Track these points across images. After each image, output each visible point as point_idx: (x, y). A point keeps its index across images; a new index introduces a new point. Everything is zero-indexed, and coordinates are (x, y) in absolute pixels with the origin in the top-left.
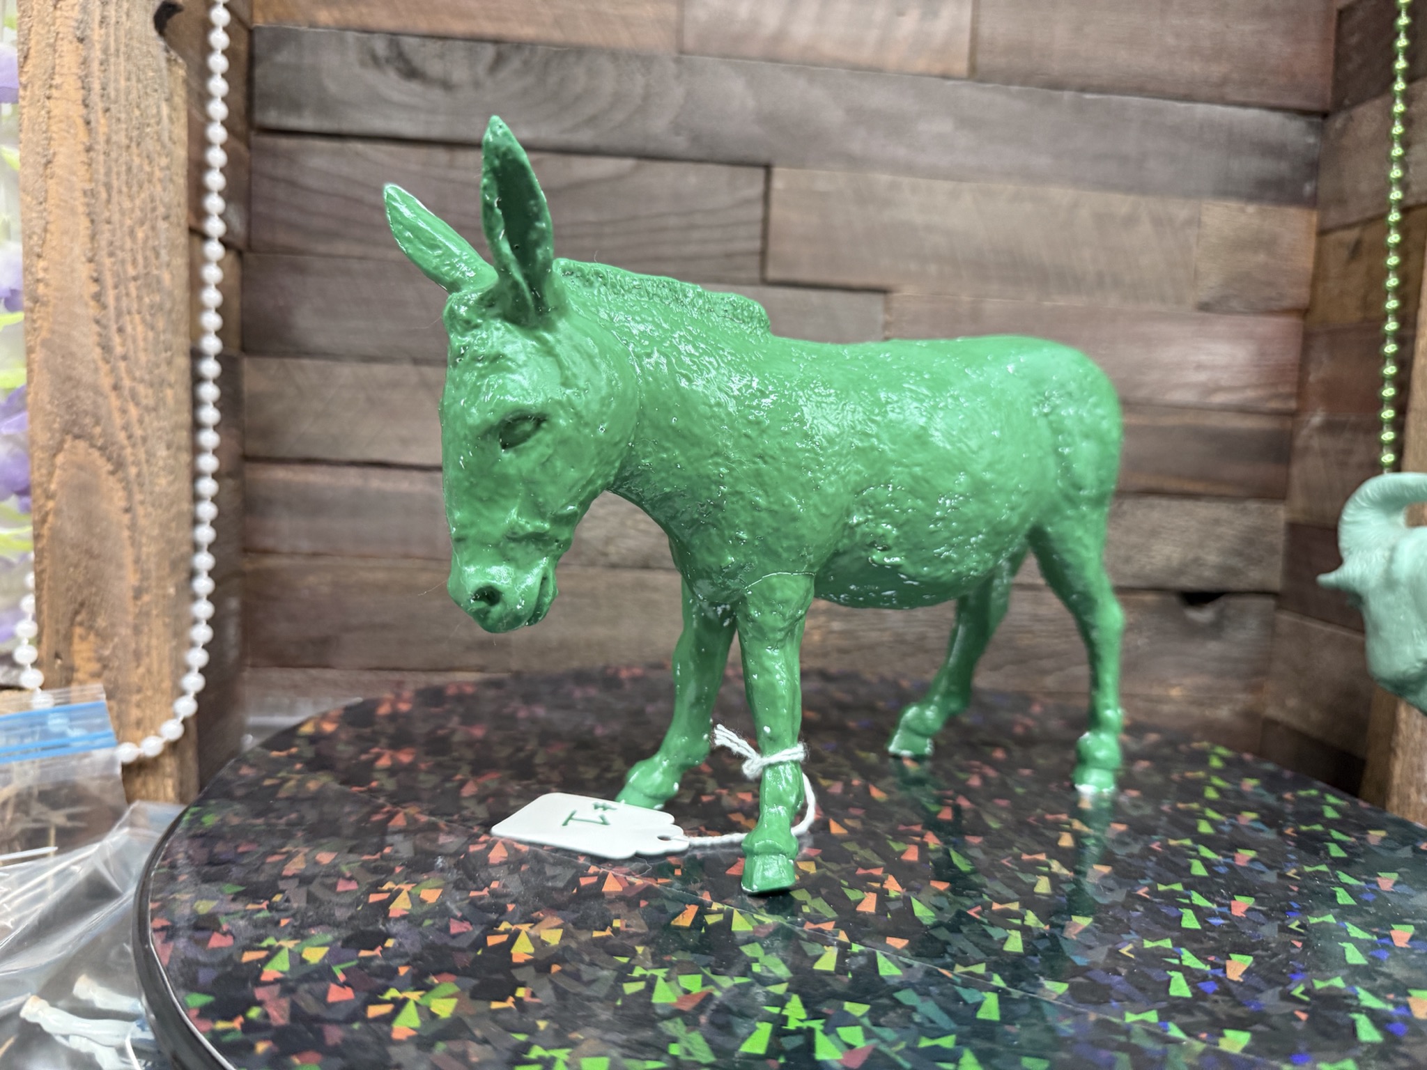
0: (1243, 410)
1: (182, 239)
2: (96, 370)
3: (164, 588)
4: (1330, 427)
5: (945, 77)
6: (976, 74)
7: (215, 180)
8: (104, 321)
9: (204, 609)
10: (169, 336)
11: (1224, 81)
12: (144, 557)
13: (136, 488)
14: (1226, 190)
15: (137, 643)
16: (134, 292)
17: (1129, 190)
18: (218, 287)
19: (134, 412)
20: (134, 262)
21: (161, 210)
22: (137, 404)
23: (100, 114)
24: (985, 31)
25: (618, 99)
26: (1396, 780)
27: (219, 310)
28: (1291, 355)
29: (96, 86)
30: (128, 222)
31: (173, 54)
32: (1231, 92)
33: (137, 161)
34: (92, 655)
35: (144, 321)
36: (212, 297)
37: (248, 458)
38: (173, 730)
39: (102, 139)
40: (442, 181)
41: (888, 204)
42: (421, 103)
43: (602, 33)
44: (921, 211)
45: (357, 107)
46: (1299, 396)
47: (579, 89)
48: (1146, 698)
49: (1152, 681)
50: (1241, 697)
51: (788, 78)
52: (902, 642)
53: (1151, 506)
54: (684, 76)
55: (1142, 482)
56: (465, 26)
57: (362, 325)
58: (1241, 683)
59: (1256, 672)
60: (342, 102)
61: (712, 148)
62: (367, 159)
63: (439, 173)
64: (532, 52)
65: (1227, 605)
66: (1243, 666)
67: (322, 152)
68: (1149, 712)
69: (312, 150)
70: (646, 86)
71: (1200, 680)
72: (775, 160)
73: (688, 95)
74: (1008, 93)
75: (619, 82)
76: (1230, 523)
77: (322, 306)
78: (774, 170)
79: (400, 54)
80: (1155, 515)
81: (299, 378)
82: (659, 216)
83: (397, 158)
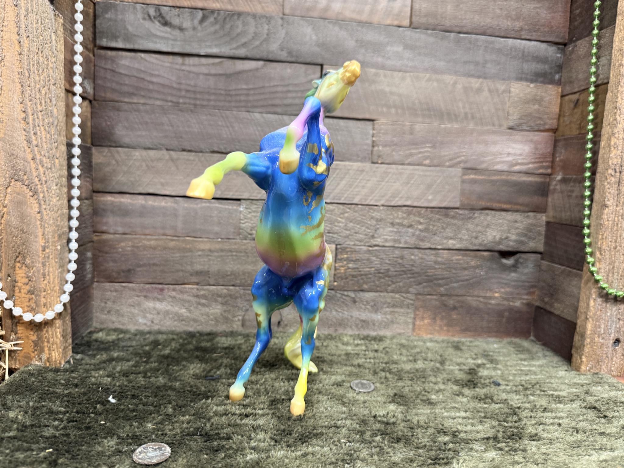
0: (527, 173)
1: (63, 94)
2: (25, 151)
3: (56, 246)
4: (564, 181)
5: (399, 27)
6: (412, 26)
7: (78, 69)
8: (28, 130)
9: (74, 256)
10: (56, 136)
11: (521, 29)
12: (46, 233)
13: (42, 203)
14: (521, 78)
15: (44, 270)
17: (479, 77)
18: (79, 115)
19: (41, 170)
20: (41, 103)
21: (52, 81)
22: (42, 166)
23: (25, 38)
24: (416, 6)
25: (256, 35)
27: (79, 126)
28: (549, 150)
29: (23, 26)
30: (38, 86)
31: (57, 12)
32: (524, 35)
33: (41, 59)
34: (24, 275)
35: (45, 129)
36: (77, 120)
37: (94, 192)
38: (59, 308)
39: (26, 49)
40: (180, 70)
41: (374, 82)
42: (169, 36)
43: (249, 5)
44: (388, 85)
45: (141, 37)
46: (552, 167)
47: (239, 30)
48: (485, 297)
49: (487, 290)
50: (525, 297)
51: (331, 26)
52: (379, 273)
53: (487, 214)
54: (285, 25)
55: (483, 204)
56: (189, 3)
57: (144, 133)
58: (525, 292)
59: (533, 287)
60: (135, 35)
61: (297, 57)
62: (146, 60)
63: (178, 67)
64: (218, 14)
65: (520, 257)
66: (527, 284)
67: (126, 57)
68: (486, 304)
69: (122, 56)
70: (268, 29)
71: (508, 290)
72: (324, 62)
73: (287, 33)
74: (427, 34)
75: (256, 27)
76: (522, 222)
77: (126, 125)
78: (325, 67)
79: (160, 14)
80: (489, 218)
81: (117, 156)
82: (274, 86)
83: (159, 60)
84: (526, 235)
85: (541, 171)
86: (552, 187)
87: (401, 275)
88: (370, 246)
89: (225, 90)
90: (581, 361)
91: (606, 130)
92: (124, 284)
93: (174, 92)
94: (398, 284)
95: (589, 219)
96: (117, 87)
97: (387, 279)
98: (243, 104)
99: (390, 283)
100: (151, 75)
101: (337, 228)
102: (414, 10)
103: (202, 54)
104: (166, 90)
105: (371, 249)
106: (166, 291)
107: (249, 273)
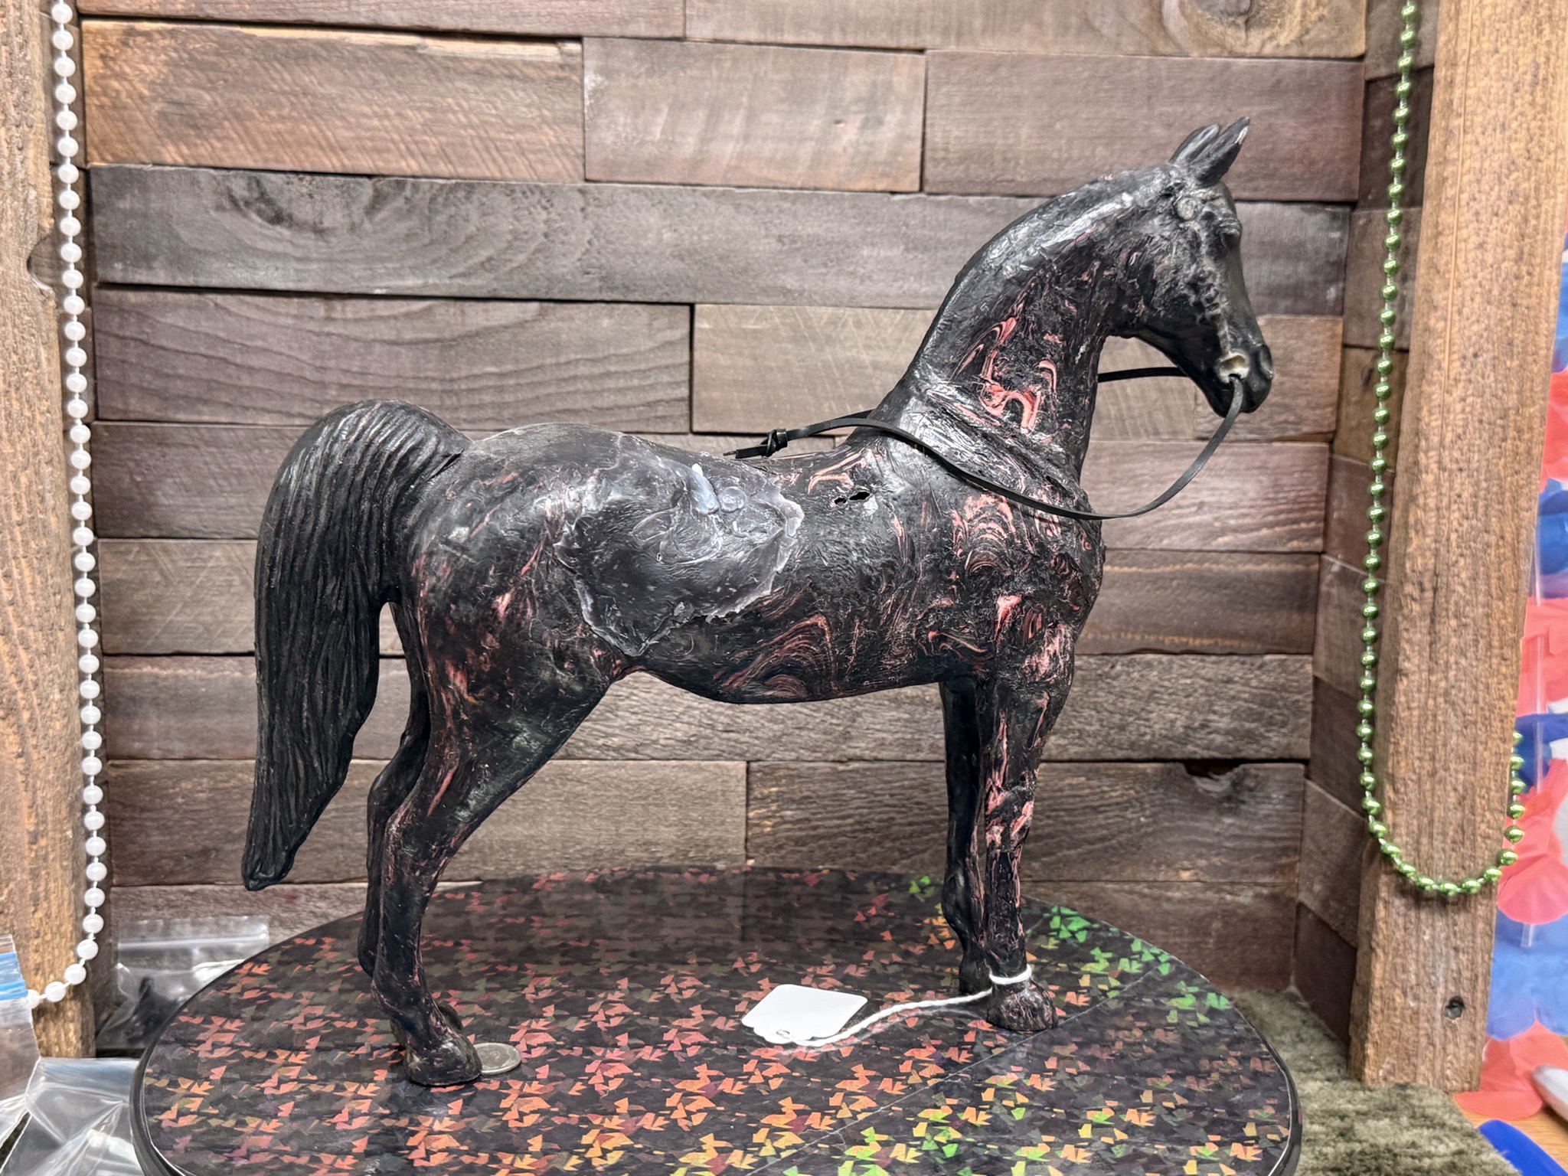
0: (1255, 552)
3: (63, 831)
4: (1345, 578)
5: (893, 193)
6: (925, 187)
7: (77, 382)
9: (96, 846)
12: (39, 801)
13: (29, 732)
15: (35, 888)
16: (19, 539)
19: (24, 657)
20: (19, 506)
21: (45, 455)
22: (27, 649)
24: (936, 137)
25: (516, 238)
26: (1377, 983)
28: (1316, 487)
30: (10, 468)
33: (16, 406)
35: (30, 565)
37: (105, 654)
38: (76, 974)
40: (318, 334)
41: (829, 339)
42: (290, 250)
43: (494, 161)
44: (868, 347)
45: (214, 254)
46: (1325, 535)
47: (472, 228)
48: (1151, 884)
49: (1158, 865)
50: (1267, 879)
51: (710, 204)
52: (866, 830)
53: (1149, 665)
54: (590, 209)
55: (1138, 640)
56: (335, 160)
57: (233, 501)
58: (1268, 865)
59: (1285, 851)
60: (197, 250)
61: (627, 288)
62: (228, 312)
63: (313, 326)
64: (416, 188)
65: (1246, 774)
66: (1267, 844)
67: (177, 306)
68: (1157, 899)
69: (166, 304)
70: (546, 222)
71: (1216, 860)
72: (699, 298)
73: (597, 227)
74: (966, 207)
75: (517, 219)
76: (1247, 684)
77: (186, 480)
78: (698, 307)
79: (263, 197)
80: (1153, 675)
81: (164, 561)
82: (568, 363)
83: (264, 309)
84: (1258, 717)
85: (1294, 544)
86: (1324, 588)
87: (923, 833)
88: (841, 762)
89: (442, 381)
90: (1365, 1057)
91: (1401, 482)
92: (191, 888)
93: (308, 392)
94: (917, 857)
95: (1372, 699)
96: (157, 384)
97: (888, 844)
98: (490, 413)
99: (896, 854)
100: (245, 349)
101: (748, 717)
102: (928, 146)
103: (378, 291)
104: (286, 388)
105: (841, 767)
106: (303, 899)
107: (518, 845)
